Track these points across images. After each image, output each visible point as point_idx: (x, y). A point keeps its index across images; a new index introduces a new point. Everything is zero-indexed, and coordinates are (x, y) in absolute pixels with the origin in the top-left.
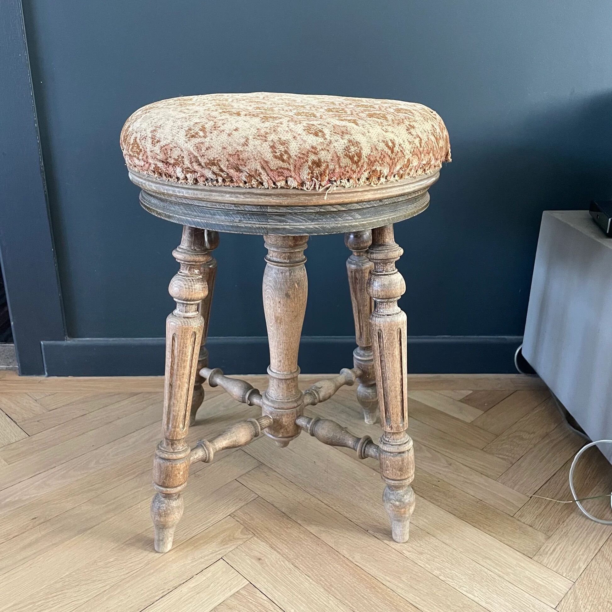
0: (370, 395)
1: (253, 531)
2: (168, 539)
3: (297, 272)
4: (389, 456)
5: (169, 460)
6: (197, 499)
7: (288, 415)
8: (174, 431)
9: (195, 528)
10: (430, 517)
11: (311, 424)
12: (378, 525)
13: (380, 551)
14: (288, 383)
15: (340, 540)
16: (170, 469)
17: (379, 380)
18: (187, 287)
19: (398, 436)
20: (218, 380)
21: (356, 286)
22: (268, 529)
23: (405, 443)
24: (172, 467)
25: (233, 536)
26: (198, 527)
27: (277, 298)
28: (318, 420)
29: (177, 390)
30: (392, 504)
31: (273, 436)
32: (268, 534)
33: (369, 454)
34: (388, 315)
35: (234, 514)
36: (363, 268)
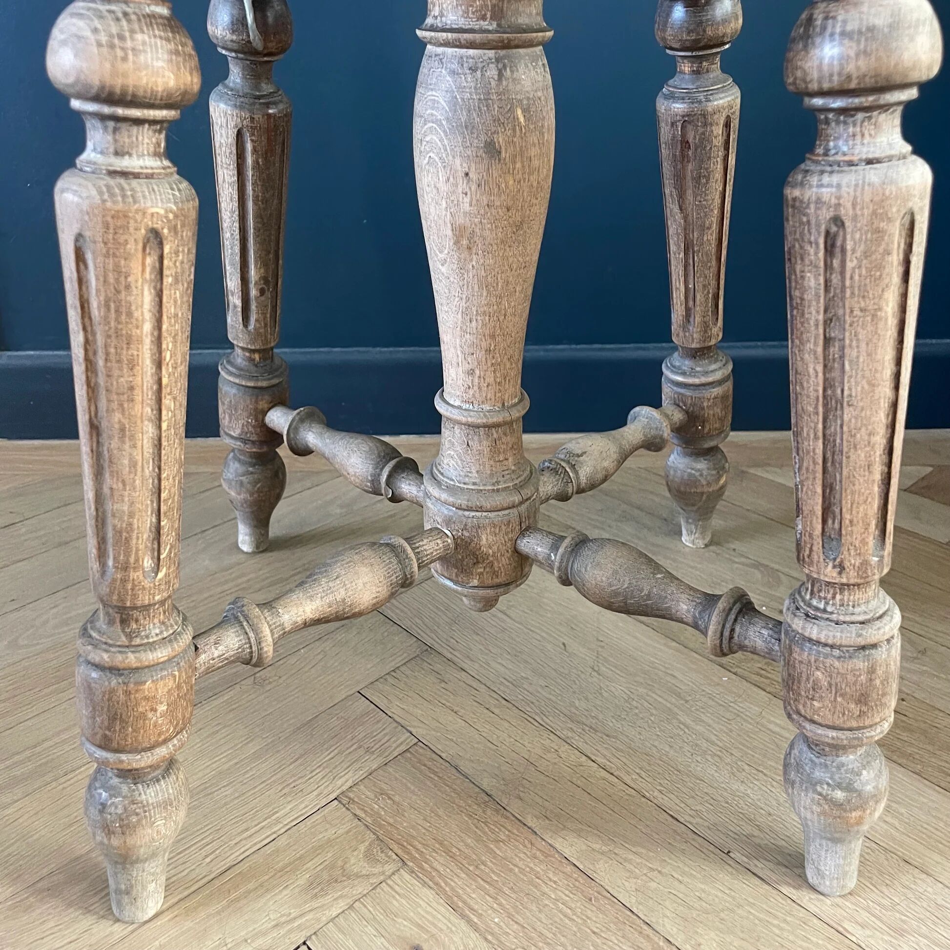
0: (701, 475)
1: (399, 852)
2: (144, 888)
3: (521, 68)
4: (826, 656)
5: (114, 670)
6: (253, 748)
7: (495, 526)
8: (124, 581)
9: (238, 840)
10: (903, 811)
11: (561, 550)
12: (756, 833)
13: (776, 922)
14: (495, 436)
15: (653, 885)
16: (122, 697)
17: (811, 409)
18: (104, 39)
19: (858, 595)
20: (312, 437)
21: (684, 168)
22: (441, 844)
23: (881, 617)
24: (128, 693)
25: (342, 867)
26: (245, 835)
27: (458, 161)
28: (582, 542)
29: (115, 443)
30: (820, 794)
31: (456, 582)
32: (441, 860)
33: (747, 642)
34: (870, 162)
35: (351, 795)
36: (710, 109)
